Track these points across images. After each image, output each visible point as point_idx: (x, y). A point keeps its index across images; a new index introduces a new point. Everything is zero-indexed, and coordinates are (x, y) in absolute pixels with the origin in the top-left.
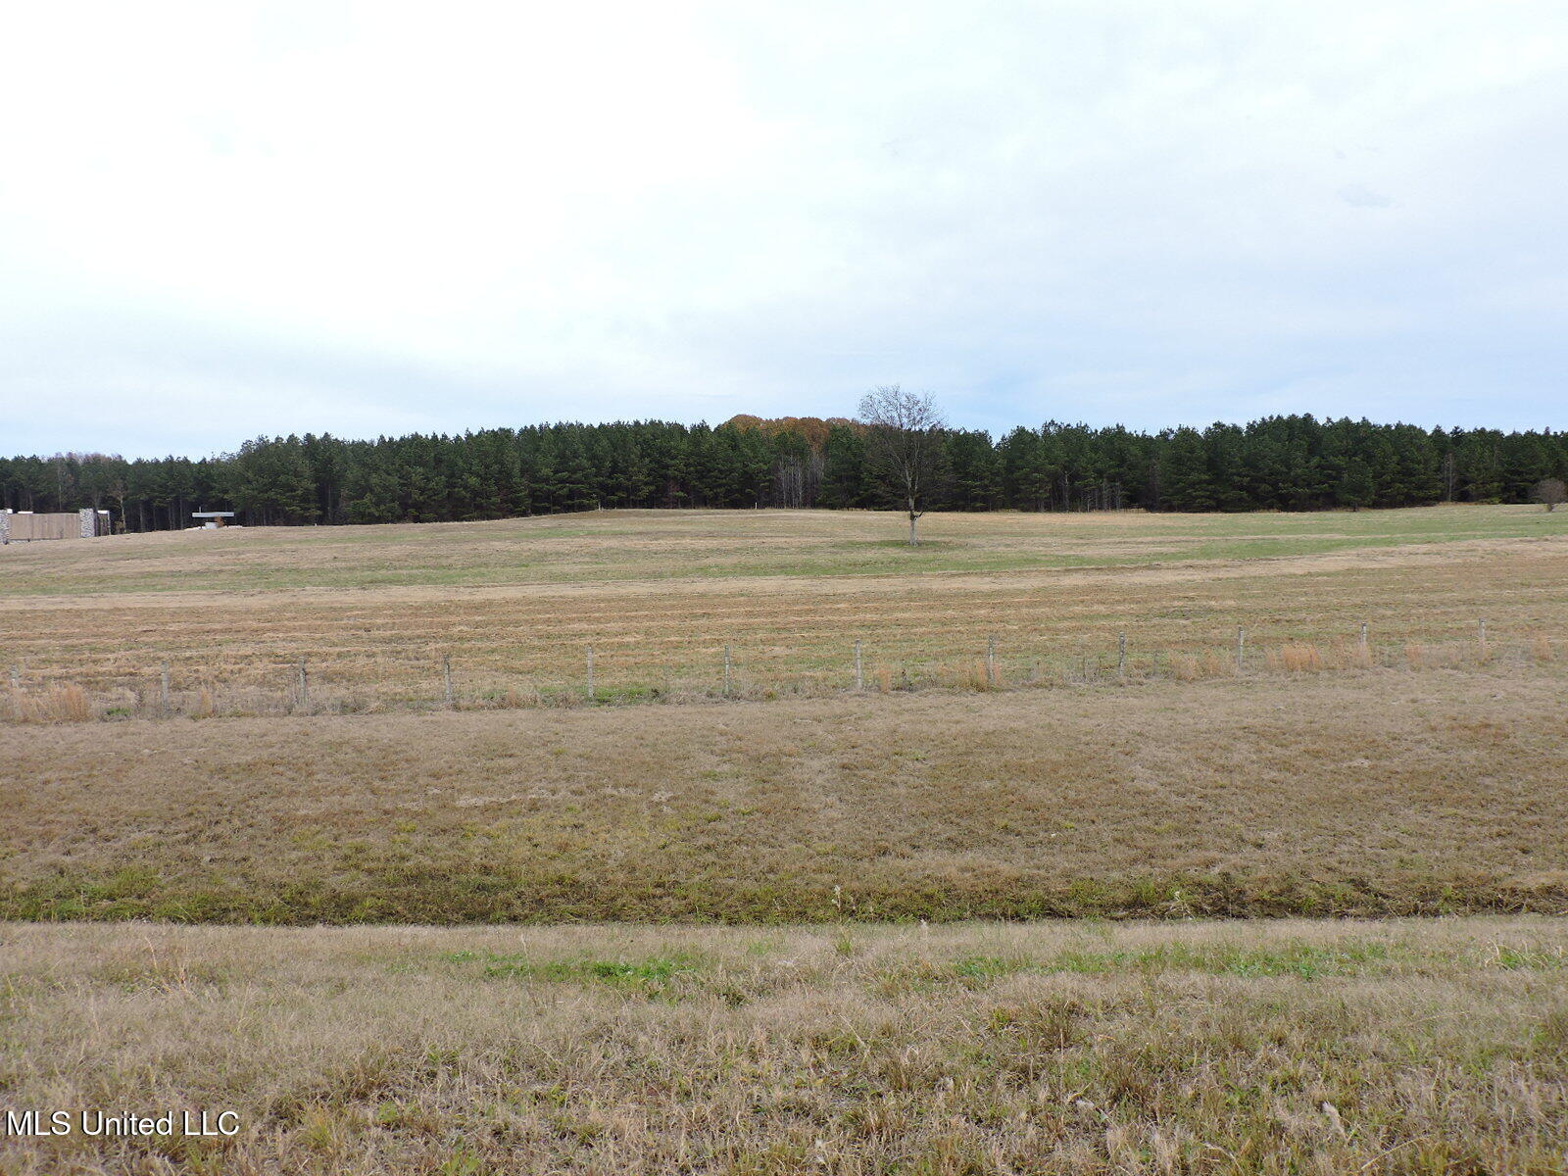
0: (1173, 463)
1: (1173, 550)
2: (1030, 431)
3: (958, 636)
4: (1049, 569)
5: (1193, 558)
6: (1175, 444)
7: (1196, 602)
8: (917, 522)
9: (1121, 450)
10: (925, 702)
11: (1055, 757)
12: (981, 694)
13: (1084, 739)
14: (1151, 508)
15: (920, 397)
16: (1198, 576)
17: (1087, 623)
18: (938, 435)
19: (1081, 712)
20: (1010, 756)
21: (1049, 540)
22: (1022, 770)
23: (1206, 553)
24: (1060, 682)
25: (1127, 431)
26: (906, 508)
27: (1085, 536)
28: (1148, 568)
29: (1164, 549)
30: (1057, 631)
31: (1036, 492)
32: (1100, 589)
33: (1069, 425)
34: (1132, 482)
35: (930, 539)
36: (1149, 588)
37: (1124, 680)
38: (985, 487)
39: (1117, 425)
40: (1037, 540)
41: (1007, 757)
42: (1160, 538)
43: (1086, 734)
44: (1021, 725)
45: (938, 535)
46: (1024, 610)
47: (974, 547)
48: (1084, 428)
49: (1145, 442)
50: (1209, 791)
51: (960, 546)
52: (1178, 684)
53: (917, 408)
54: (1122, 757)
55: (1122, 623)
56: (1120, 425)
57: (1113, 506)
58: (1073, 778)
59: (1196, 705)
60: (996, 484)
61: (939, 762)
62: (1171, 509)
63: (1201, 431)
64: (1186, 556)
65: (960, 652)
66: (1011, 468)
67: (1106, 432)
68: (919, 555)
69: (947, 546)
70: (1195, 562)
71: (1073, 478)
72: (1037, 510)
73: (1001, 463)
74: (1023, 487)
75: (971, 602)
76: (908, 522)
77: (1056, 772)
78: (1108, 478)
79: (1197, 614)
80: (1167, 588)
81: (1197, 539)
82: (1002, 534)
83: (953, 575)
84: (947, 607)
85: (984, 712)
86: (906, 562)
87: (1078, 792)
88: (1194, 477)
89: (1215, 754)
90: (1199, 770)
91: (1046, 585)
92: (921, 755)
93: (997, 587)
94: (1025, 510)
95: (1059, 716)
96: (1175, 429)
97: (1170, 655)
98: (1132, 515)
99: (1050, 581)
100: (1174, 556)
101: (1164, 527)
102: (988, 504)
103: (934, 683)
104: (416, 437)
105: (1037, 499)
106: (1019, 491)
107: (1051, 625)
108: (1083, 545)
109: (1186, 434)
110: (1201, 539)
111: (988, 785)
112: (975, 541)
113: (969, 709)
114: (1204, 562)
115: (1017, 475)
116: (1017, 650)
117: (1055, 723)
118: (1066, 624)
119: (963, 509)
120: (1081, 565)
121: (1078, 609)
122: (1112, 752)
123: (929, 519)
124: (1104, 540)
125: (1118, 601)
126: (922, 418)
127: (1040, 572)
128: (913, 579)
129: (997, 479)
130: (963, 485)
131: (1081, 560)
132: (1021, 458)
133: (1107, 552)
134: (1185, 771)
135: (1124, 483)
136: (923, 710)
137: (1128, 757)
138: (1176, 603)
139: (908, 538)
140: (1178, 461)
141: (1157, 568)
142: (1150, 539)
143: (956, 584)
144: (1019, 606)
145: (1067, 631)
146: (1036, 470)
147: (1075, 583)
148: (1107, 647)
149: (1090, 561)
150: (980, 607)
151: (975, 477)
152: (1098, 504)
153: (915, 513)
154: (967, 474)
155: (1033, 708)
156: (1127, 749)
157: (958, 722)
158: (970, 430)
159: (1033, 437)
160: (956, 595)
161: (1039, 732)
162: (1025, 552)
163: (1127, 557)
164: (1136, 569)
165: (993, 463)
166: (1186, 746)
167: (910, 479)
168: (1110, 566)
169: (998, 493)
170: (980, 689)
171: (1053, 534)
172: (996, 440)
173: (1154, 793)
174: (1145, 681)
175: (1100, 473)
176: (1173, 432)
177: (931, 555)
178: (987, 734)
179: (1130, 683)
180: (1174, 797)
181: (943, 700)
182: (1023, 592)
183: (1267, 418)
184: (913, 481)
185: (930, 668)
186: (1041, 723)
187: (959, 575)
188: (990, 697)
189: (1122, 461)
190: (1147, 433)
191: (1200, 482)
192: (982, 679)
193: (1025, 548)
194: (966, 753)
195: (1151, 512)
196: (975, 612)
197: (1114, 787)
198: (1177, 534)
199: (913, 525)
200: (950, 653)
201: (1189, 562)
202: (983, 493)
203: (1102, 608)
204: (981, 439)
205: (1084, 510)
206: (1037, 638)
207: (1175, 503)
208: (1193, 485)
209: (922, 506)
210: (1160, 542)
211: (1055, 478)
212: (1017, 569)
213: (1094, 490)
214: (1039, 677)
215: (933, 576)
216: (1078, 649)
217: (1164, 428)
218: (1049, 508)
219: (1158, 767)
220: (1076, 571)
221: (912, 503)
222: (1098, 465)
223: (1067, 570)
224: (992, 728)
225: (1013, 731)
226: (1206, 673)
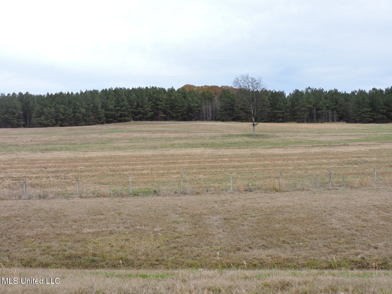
0: (356, 104)
1: (355, 138)
2: (301, 91)
3: (270, 171)
4: (306, 145)
5: (361, 141)
6: (357, 97)
7: (361, 159)
8: (256, 126)
9: (336, 99)
10: (256, 196)
11: (303, 216)
12: (277, 193)
13: (314, 209)
14: (348, 122)
15: (257, 78)
16: (363, 149)
17: (318, 166)
18: (265, 92)
19: (314, 200)
20: (286, 215)
21: (307, 134)
22: (291, 220)
23: (367, 140)
24: (307, 188)
25: (339, 91)
26: (251, 121)
27: (321, 133)
28: (345, 145)
29: (351, 138)
30: (307, 169)
31: (303, 115)
32: (324, 153)
33: (316, 89)
34: (340, 111)
35: (261, 133)
36: (344, 153)
37: (331, 188)
38: (283, 113)
39: (335, 89)
40: (302, 134)
41: (285, 216)
42: (350, 134)
43: (315, 207)
44: (291, 204)
45: (264, 132)
46: (296, 161)
47: (277, 137)
48: (322, 90)
49: (346, 95)
50: (359, 229)
51: (272, 136)
52: (351, 189)
53: (256, 83)
54: (328, 216)
55: (333, 166)
56: (336, 89)
57: (333, 121)
58: (309, 223)
59: (357, 197)
60: (287, 112)
61: (260, 217)
62: (356, 122)
63: (367, 91)
64: (359, 141)
65: (270, 177)
66: (293, 106)
67: (330, 92)
68: (256, 140)
69: (267, 137)
70: (362, 143)
71: (317, 110)
72: (303, 122)
73: (289, 103)
74: (298, 113)
75: (275, 158)
76: (252, 127)
77: (303, 222)
78: (331, 110)
79: (361, 163)
80: (351, 153)
81: (364, 134)
82: (288, 132)
83: (269, 148)
84: (266, 160)
85: (278, 199)
86: (251, 143)
87: (311, 228)
88: (365, 109)
89: (362, 215)
90: (356, 221)
91: (305, 152)
92: (253, 215)
93: (286, 152)
94: (298, 122)
95: (305, 201)
96: (357, 90)
97: (350, 179)
98: (341, 124)
99: (306, 150)
100: (355, 141)
101: (353, 129)
102: (284, 120)
103: (259, 189)
104: (61, 93)
105: (303, 118)
106: (296, 115)
107: (306, 167)
108: (320, 136)
109: (362, 93)
110: (366, 134)
111: (278, 226)
112: (278, 134)
113: (272, 198)
114: (366, 143)
115: (295, 108)
116: (292, 176)
117: (303, 203)
118: (311, 167)
119: (274, 122)
120: (319, 144)
121: (316, 161)
122: (324, 214)
123: (261, 126)
124: (328, 134)
125: (332, 158)
126: (257, 87)
127: (302, 146)
128: (254, 149)
129: (288, 110)
130: (274, 112)
131: (319, 142)
132: (298, 102)
133: (329, 139)
134: (351, 221)
135: (338, 112)
136: (255, 198)
137: (330, 216)
138: (354, 159)
139: (252, 133)
140: (358, 103)
141: (348, 145)
142: (346, 134)
143: (270, 151)
144: (293, 160)
145: (311, 169)
146: (303, 107)
147: (315, 151)
148: (326, 175)
149: (322, 142)
150: (279, 160)
151: (279, 109)
152: (327, 120)
153: (255, 123)
154: (276, 108)
155: (296, 198)
156: (330, 213)
157: (268, 203)
158: (277, 91)
159: (302, 93)
160: (270, 156)
161: (298, 206)
162: (297, 139)
163: (337, 141)
164: (339, 146)
165: (286, 104)
166: (352, 212)
167: (253, 110)
168: (330, 144)
169: (288, 115)
170: (277, 191)
171: (309, 132)
172: (287, 95)
173: (339, 229)
174: (339, 188)
175: (328, 108)
176: (356, 92)
177: (260, 140)
178: (278, 207)
179: (333, 189)
180: (346, 230)
181: (263, 195)
182: (295, 155)
184: (254, 111)
185: (258, 183)
186: (299, 204)
187: (271, 148)
188: (280, 194)
189: (337, 103)
190: (347, 92)
191: (367, 112)
192: (277, 187)
193: (298, 137)
194: (270, 214)
195: (348, 123)
196: (276, 162)
197: (324, 226)
198: (357, 132)
199: (254, 128)
200: (266, 178)
201: (360, 143)
202: (282, 115)
203: (325, 161)
204: (281, 94)
205: (322, 122)
206: (299, 172)
207: (358, 119)
208: (364, 113)
209: (259, 120)
210: (350, 135)
211: (310, 109)
212: (294, 146)
213: (326, 114)
214: (299, 187)
215: (261, 148)
216: (314, 176)
217: (353, 90)
218: (308, 122)
219: (341, 220)
220: (316, 146)
221: (253, 119)
222: (327, 104)
223: (313, 146)
224: (280, 205)
225: (288, 206)
226: (362, 185)
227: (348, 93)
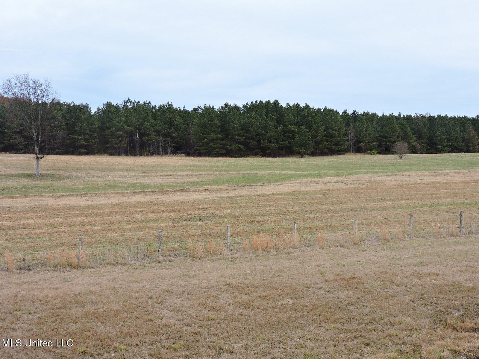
0: (201, 127)
1: (198, 180)
2: (115, 105)
3: (62, 234)
4: (122, 192)
5: (209, 184)
6: (202, 116)
7: (208, 211)
8: (41, 162)
9: (170, 119)
10: (38, 277)
11: (116, 307)
12: (74, 270)
13: (134, 295)
14: (188, 154)
15: (42, 82)
16: (211, 196)
17: (141, 225)
18: (57, 105)
19: (134, 279)
20: (89, 308)
21: (125, 173)
22: (95, 316)
23: (217, 183)
24: (123, 261)
25: (174, 107)
26: (33, 152)
27: (146, 171)
28: (183, 191)
29: (193, 179)
30: (124, 230)
31: (119, 143)
32: (152, 203)
33: (139, 102)
34: (177, 138)
35: (50, 172)
36: (182, 203)
37: (161, 259)
38: (86, 140)
39: (168, 103)
40: (117, 173)
41: (87, 309)
42: (191, 173)
43: (136, 292)
44: (97, 288)
45: (55, 170)
46: (106, 218)
47: (77, 178)
48: (148, 104)
49: (184, 113)
50: (205, 323)
51: (68, 177)
52: (192, 260)
53: (40, 88)
54: (156, 305)
55: (164, 224)
56: (170, 103)
57: (166, 153)
58: (126, 319)
59: (201, 272)
60: (94, 138)
61: (44, 314)
62: (200, 155)
63: (217, 108)
64: (206, 183)
65: (63, 244)
66: (103, 128)
67: (161, 107)
68: (42, 183)
69: (60, 177)
70: (210, 187)
71: (142, 135)
72: (119, 154)
73: (97, 124)
74: (110, 140)
75: (72, 213)
76: (35, 162)
77: (116, 316)
78: (163, 135)
79: (208, 218)
80: (193, 203)
81: (212, 173)
82: (95, 170)
83: (62, 196)
84: (57, 216)
85: (74, 282)
86: (33, 187)
87: (129, 327)
88: (213, 136)
89: (209, 301)
90: (200, 311)
91: (121, 202)
92: (32, 310)
93: (89, 203)
94: (112, 154)
95: (120, 282)
96: (202, 106)
97: (190, 243)
98: (177, 158)
99: (123, 199)
100: (199, 184)
101: (195, 166)
102: (89, 151)
103: (43, 265)
105: (119, 147)
106: (108, 142)
107: (122, 227)
108: (145, 176)
109: (209, 110)
110: (215, 173)
111: (74, 326)
112: (78, 174)
113: (65, 280)
114: (215, 187)
115: (108, 132)
116: (99, 242)
117: (117, 286)
118: (131, 226)
119: (73, 153)
120: (144, 189)
121: (138, 216)
122: (150, 302)
123: (49, 159)
124: (158, 174)
125: (163, 211)
126: (44, 96)
127: (117, 193)
128: (36, 198)
129: (95, 135)
130: (72, 138)
131: (143, 186)
132: (110, 122)
133: (159, 181)
134: (192, 312)
135: (173, 138)
136: (36, 282)
137: (159, 305)
138: (197, 212)
139: (34, 172)
140: (204, 126)
141: (188, 191)
142: (185, 173)
143: (64, 201)
144: (101, 215)
145: (131, 230)
146: (119, 130)
147: (138, 200)
148: (154, 239)
149: (148, 186)
150: (78, 216)
151: (80, 134)
152: (157, 152)
153: (40, 156)
154: (75, 131)
155: (105, 278)
156: (160, 300)
157: (57, 289)
158: (77, 103)
159: (117, 108)
160: (63, 209)
161: (108, 292)
162: (109, 181)
163: (171, 184)
164: (175, 191)
165: (91, 125)
166: (194, 297)
167: (35, 134)
168: (160, 190)
169: (95, 143)
170: (73, 267)
171: (128, 170)
172: (94, 110)
173: (174, 326)
174: (173, 259)
175: (158, 132)
176: (201, 109)
177: (49, 183)
178: (75, 295)
179: (164, 261)
180: (185, 327)
181: (49, 275)
182: (106, 206)
183: (254, 102)
184: (38, 136)
185: (41, 255)
186: (109, 287)
187: (67, 196)
188: (79, 272)
189: (171, 125)
190: (186, 109)
191: (217, 139)
192: (74, 260)
193: (110, 178)
194: (61, 308)
195: (189, 156)
196: (74, 219)
197: (150, 323)
198: (202, 170)
199: (38, 163)
200: (56, 245)
201: (206, 187)
202: (85, 143)
203: (153, 216)
204: (84, 109)
205: (149, 155)
206: (111, 235)
207: (203, 151)
208: (212, 140)
209: (45, 151)
210: (191, 175)
211: (130, 134)
212: (103, 192)
213: (154, 142)
214: (110, 259)
215: (49, 196)
216: (135, 241)
217: (196, 106)
218: (126, 154)
219: (177, 310)
220: (139, 193)
221: (37, 149)
222: (157, 127)
223: (134, 193)
224: (78, 291)
225: (92, 293)
226: (209, 253)
227: (188, 110)
